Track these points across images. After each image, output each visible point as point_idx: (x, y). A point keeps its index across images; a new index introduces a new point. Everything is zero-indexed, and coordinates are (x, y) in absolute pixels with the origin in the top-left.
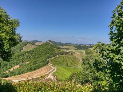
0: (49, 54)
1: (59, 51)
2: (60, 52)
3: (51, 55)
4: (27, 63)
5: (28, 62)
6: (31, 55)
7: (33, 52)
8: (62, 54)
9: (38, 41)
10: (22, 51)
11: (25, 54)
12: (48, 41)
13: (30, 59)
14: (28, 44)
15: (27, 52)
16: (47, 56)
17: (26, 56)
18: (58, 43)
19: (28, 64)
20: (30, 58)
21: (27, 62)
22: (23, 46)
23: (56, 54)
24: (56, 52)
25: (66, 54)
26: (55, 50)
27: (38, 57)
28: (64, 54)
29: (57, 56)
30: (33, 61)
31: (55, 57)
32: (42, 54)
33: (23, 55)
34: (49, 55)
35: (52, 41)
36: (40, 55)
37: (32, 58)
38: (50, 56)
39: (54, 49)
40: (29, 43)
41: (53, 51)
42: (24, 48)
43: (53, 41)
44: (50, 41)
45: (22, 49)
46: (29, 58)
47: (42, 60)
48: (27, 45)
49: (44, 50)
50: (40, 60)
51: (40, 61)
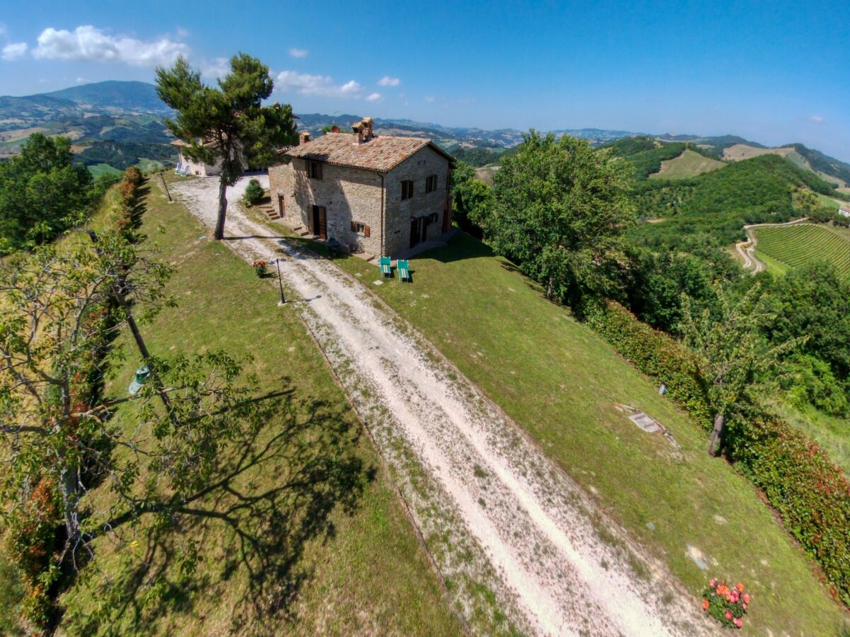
0: (762, 204)
1: (813, 203)
2: (813, 208)
3: (770, 211)
4: (654, 221)
5: (660, 221)
6: (679, 199)
7: (693, 185)
8: (821, 218)
9: (743, 142)
10: (652, 176)
11: (659, 189)
12: (790, 146)
13: (671, 210)
14: (687, 151)
15: (668, 184)
16: (748, 212)
17: (658, 197)
18: (836, 162)
19: (657, 226)
20: (672, 205)
21: (659, 217)
22: (663, 159)
23: (794, 215)
24: (796, 206)
25: (836, 223)
26: (795, 195)
27: (709, 211)
28: (827, 221)
29: (793, 223)
30: (679, 220)
31: (784, 225)
32: (731, 199)
33: (647, 193)
34: (758, 209)
35: (807, 151)
36: (719, 201)
37: (681, 207)
38: (763, 216)
39: (793, 187)
40: (692, 148)
41: (784, 200)
42: (663, 166)
43: (813, 151)
44: (801, 149)
45: (656, 171)
46: (669, 204)
47: (721, 225)
48: (682, 156)
49: (746, 188)
50: (710, 223)
51: (709, 227)
